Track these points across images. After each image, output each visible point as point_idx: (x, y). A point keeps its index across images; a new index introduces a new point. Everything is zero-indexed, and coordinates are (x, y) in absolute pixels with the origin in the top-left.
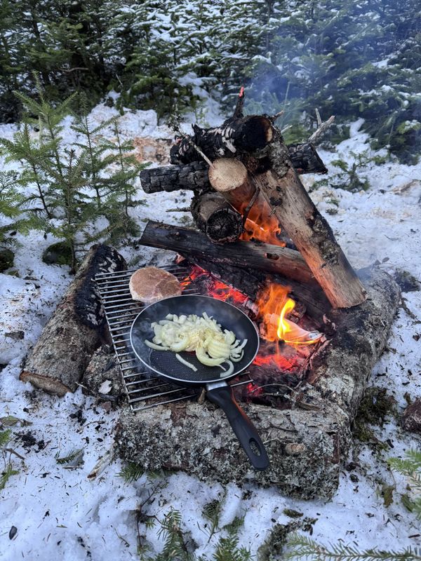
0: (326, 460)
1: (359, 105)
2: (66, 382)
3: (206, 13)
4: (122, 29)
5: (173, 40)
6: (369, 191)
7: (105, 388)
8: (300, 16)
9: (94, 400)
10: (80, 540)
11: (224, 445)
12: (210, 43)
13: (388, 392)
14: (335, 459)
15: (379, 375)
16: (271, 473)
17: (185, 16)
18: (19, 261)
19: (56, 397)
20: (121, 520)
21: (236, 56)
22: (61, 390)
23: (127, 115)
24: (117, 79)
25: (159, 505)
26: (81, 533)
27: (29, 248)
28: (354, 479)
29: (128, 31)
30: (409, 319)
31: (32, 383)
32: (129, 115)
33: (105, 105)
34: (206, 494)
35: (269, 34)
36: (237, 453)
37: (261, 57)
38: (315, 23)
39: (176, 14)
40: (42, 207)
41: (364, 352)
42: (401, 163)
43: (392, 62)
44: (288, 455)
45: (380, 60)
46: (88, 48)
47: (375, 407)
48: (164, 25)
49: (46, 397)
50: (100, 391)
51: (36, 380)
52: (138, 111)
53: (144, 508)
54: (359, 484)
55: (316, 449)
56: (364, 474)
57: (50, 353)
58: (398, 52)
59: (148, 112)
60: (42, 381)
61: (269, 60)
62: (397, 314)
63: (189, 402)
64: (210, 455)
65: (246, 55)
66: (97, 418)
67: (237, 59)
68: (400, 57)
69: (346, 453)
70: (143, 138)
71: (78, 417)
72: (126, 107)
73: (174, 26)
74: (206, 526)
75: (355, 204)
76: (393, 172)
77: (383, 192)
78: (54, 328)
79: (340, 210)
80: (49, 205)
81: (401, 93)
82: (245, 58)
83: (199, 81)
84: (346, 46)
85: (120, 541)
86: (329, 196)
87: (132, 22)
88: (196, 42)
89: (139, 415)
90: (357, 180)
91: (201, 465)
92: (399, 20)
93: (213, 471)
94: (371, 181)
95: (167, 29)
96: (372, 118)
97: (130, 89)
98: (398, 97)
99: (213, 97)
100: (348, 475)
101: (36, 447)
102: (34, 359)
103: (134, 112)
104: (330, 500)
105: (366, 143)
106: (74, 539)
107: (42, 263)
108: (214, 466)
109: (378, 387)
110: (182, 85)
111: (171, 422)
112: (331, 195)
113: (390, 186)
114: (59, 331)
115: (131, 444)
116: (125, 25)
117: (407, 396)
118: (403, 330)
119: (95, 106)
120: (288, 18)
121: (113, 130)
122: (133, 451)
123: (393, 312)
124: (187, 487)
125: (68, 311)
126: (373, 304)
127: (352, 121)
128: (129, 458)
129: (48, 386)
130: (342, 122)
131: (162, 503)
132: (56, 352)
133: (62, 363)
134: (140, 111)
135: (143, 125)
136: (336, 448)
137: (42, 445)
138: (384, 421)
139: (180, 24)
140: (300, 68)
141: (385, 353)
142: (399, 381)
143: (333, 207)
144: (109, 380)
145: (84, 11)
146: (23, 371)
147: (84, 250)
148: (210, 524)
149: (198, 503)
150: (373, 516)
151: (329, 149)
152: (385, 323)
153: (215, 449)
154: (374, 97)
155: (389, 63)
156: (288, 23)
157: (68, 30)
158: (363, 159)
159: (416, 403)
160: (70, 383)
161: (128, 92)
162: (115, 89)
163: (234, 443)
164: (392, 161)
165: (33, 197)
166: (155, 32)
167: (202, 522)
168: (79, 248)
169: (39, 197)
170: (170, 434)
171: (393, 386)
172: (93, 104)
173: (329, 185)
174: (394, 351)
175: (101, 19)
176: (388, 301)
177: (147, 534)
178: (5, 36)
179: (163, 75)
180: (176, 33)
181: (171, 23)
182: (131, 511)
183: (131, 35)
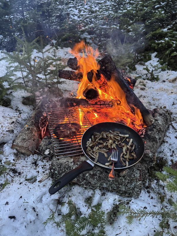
0: (136, 179)
1: (155, 46)
2: (30, 149)
3: (93, 9)
4: (58, 14)
5: (79, 19)
6: (159, 81)
7: (47, 152)
8: (131, 10)
9: (42, 157)
10: (34, 208)
11: (94, 173)
12: (94, 21)
13: (164, 159)
14: (140, 179)
15: (160, 152)
16: (113, 185)
17: (84, 10)
18: (13, 103)
19: (26, 156)
20: (51, 203)
21: (105, 27)
22: (28, 153)
23: (59, 49)
24: (56, 35)
25: (67, 198)
26: (34, 206)
27: (17, 98)
28: (149, 192)
29: (61, 15)
30: (174, 130)
31: (16, 150)
32: (60, 49)
33: (50, 45)
34: (86, 194)
35: (118, 18)
36: (99, 176)
37: (115, 26)
38: (137, 12)
39: (81, 9)
40: (23, 82)
41: (154, 141)
42: (172, 70)
43: (169, 29)
44: (120, 177)
45: (164, 28)
46: (44, 22)
47: (158, 164)
48: (75, 14)
49: (22, 155)
50: (45, 153)
51: (18, 148)
52: (64, 48)
53: (61, 199)
54: (151, 194)
55: (132, 175)
56: (153, 190)
57: (24, 137)
58: (172, 25)
59: (68, 48)
60: (21, 149)
61: (118, 28)
62: (168, 127)
63: (81, 156)
64: (88, 176)
65: (109, 26)
66: (43, 164)
67: (105, 28)
68: (173, 27)
69: (145, 181)
70: (66, 58)
71: (35, 163)
72: (59, 46)
73: (80, 14)
74: (86, 206)
75: (152, 86)
76: (168, 74)
77: (164, 81)
78: (26, 128)
79: (146, 88)
80: (26, 81)
81: (172, 41)
82: (108, 27)
83: (89, 37)
84: (150, 22)
85: (50, 211)
86: (142, 83)
87: (62, 12)
88: (88, 21)
89: (60, 160)
90: (154, 76)
91: (85, 181)
92: (172, 12)
93: (89, 184)
94: (159, 77)
95: (76, 15)
96: (161, 52)
97: (61, 39)
98: (171, 43)
99: (95, 43)
100: (146, 190)
101: (17, 174)
102: (18, 140)
103: (62, 48)
104: (138, 197)
105: (158, 62)
106: (31, 208)
107: (22, 105)
108: (90, 181)
109: (160, 157)
110: (82, 38)
111: (73, 163)
112: (143, 82)
113: (167, 79)
114: (28, 129)
115: (56, 172)
116: (60, 13)
117: (172, 161)
118: (171, 135)
119: (46, 46)
120: (126, 11)
121: (53, 55)
122: (57, 175)
123: (167, 126)
124: (79, 191)
125: (32, 122)
126: (158, 122)
127: (152, 53)
128: (55, 178)
129: (23, 151)
130: (148, 54)
131: (68, 197)
132: (27, 137)
133: (29, 142)
134: (65, 48)
135: (65, 53)
136: (140, 175)
137: (20, 174)
138: (162, 170)
139: (82, 13)
140: (131, 31)
141: (163, 143)
142: (169, 154)
143: (143, 87)
144: (49, 149)
145: (43, 7)
146: (13, 145)
147: (40, 99)
148: (88, 205)
149: (83, 197)
150: (156, 206)
151: (142, 64)
152: (163, 130)
153: (91, 174)
154: (162, 43)
155: (168, 30)
156: (126, 12)
157: (37, 14)
158: (156, 68)
159: (175, 163)
160: (32, 150)
161: (60, 40)
162: (55, 39)
163: (98, 172)
164: (169, 69)
165: (20, 78)
166: (72, 17)
167: (84, 204)
168: (38, 98)
169: (22, 78)
170: (72, 168)
171: (166, 156)
172: (45, 45)
173: (142, 79)
174: (167, 142)
175: (50, 11)
176: (165, 122)
177: (62, 209)
178: (11, 17)
179: (74, 33)
180: (80, 16)
181: (78, 13)
182: (55, 199)
183: (62, 17)
